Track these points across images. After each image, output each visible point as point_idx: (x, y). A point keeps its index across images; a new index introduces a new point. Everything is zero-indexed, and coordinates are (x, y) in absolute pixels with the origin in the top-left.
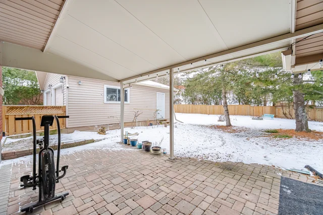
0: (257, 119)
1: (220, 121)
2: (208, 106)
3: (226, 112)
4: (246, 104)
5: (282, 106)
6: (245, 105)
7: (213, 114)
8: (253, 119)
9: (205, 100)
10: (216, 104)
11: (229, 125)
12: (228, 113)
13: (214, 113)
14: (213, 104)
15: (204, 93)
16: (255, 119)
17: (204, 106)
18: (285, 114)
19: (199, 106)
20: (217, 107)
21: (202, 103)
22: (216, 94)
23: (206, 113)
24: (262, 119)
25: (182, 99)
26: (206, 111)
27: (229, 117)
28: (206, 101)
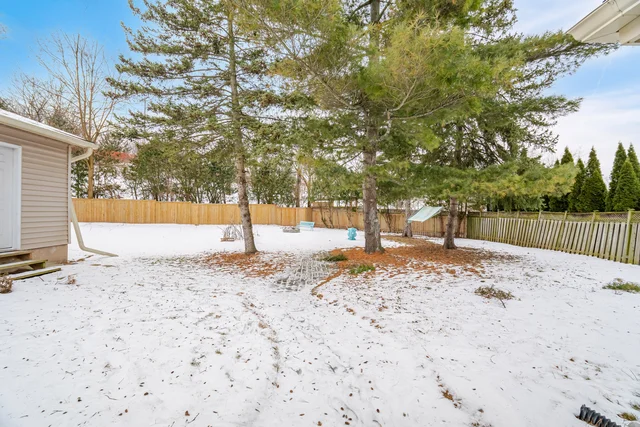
0: (291, 232)
1: (225, 240)
2: (195, 206)
3: (244, 220)
4: (269, 202)
5: (320, 208)
6: (267, 206)
7: (208, 224)
8: (285, 231)
9: (190, 191)
10: (213, 201)
11: (252, 251)
12: (249, 220)
13: (208, 222)
14: (206, 202)
15: (185, 175)
16: (288, 231)
17: (185, 205)
18: (324, 221)
19: (172, 204)
20: (215, 206)
21: (181, 199)
22: (214, 178)
23: (190, 222)
24: (298, 231)
25: (123, 186)
26: (191, 218)
27: (251, 232)
28: (189, 195)
